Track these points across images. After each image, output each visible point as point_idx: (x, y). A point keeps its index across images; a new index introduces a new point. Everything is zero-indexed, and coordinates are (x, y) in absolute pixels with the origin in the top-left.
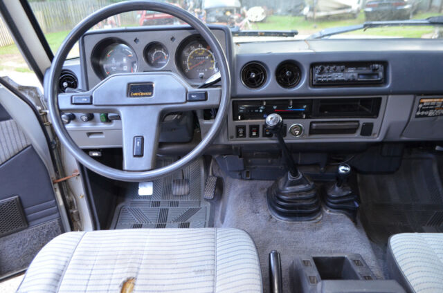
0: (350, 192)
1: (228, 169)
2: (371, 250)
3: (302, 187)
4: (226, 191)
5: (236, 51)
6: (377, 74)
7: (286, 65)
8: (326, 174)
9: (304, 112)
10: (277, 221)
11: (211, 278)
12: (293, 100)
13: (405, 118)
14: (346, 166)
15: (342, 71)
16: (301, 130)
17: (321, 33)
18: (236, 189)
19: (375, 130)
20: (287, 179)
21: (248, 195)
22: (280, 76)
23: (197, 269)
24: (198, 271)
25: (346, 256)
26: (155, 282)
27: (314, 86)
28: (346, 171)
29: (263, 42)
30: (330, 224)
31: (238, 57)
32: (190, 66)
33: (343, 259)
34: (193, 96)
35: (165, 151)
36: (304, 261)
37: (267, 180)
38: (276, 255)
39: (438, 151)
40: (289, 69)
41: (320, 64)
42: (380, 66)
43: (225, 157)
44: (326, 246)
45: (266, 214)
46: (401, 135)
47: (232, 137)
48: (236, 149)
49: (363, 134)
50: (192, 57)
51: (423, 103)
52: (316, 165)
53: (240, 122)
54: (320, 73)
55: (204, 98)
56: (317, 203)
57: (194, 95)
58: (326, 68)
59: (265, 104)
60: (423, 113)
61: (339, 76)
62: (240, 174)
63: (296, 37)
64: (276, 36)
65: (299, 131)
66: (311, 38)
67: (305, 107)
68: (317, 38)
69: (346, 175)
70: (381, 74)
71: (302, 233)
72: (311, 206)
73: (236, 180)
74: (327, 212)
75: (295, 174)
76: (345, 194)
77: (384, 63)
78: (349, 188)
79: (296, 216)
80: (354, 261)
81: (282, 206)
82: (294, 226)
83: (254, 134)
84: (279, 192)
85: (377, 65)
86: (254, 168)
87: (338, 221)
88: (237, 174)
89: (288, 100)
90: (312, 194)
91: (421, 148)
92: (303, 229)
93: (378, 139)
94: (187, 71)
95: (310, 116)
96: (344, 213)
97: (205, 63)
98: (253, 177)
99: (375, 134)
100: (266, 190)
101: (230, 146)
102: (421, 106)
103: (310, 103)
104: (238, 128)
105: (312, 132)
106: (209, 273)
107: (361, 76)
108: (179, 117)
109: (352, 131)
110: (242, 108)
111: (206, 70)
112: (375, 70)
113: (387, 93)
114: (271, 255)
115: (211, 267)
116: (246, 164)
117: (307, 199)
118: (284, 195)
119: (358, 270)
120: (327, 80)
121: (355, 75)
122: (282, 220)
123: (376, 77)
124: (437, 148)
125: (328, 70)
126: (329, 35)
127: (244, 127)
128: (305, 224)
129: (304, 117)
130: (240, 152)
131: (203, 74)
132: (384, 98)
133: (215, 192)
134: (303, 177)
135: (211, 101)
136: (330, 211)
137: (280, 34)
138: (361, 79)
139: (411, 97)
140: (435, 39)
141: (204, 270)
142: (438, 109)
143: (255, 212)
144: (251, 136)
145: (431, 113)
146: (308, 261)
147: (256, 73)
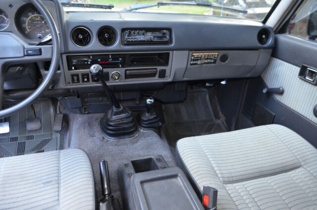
0: (155, 116)
1: (70, 107)
2: (170, 152)
3: (123, 115)
4: (71, 123)
5: (66, 18)
6: (166, 37)
7: (105, 30)
8: (141, 105)
9: (121, 63)
10: (108, 140)
11: (57, 186)
12: (112, 55)
13: (184, 66)
14: (151, 99)
15: (143, 34)
16: (119, 76)
17: (130, 7)
18: (77, 121)
19: (167, 74)
20: (113, 110)
21: (87, 125)
22: (101, 37)
23: (45, 181)
24: (46, 182)
25: (152, 157)
26: (10, 197)
27: (126, 45)
28: (151, 102)
29: (88, 12)
30: (144, 138)
31: (68, 22)
32: (29, 29)
33: (150, 159)
34: (29, 52)
35: (15, 96)
36: (125, 165)
37: (100, 113)
38: (104, 162)
39: (208, 87)
40: (106, 33)
41: (129, 29)
42: (167, 31)
43: (66, 98)
44: (141, 153)
45: (100, 136)
46: (183, 77)
47: (69, 83)
48: (74, 92)
49: (160, 77)
50: (30, 22)
51: (194, 56)
52: (133, 100)
53: (74, 72)
54: (128, 36)
55: (39, 53)
56: (134, 125)
57: (30, 50)
58: (132, 32)
59: (91, 57)
60: (194, 62)
61: (141, 38)
62: (80, 110)
63: (113, 10)
64: (98, 8)
65: (117, 76)
66: (124, 11)
67: (120, 59)
68: (128, 11)
69: (152, 105)
70: (168, 37)
71: (126, 146)
72: (130, 128)
73: (77, 115)
74: (142, 130)
75: (118, 107)
76: (152, 117)
77: (170, 30)
78: (155, 113)
79: (120, 136)
80: (157, 159)
81: (111, 130)
82: (120, 142)
83: (86, 80)
84: (108, 120)
85: (165, 31)
86: (90, 105)
87: (149, 136)
88: (78, 110)
89: (108, 55)
90: (130, 119)
91: (198, 85)
92: (126, 144)
93: (170, 80)
94: (27, 32)
95: (125, 66)
96: (152, 130)
97: (41, 26)
98: (89, 112)
99: (167, 76)
100: (99, 120)
101: (69, 90)
102: (193, 58)
103: (124, 56)
104: (73, 76)
105: (127, 76)
106: (55, 182)
107: (155, 38)
108: (21, 69)
109: (153, 75)
110: (75, 62)
111: (43, 32)
112: (164, 34)
113: (173, 50)
114: (101, 163)
115: (57, 178)
116: (83, 102)
117: (127, 123)
118: (112, 121)
119: (159, 164)
120: (134, 40)
121: (152, 37)
122: (112, 140)
123: (165, 38)
124: (207, 84)
125: (134, 33)
126: (136, 9)
127: (77, 75)
128: (127, 140)
129: (120, 66)
130: (78, 93)
131: (41, 35)
132: (171, 52)
133: (62, 125)
134: (124, 108)
135: (45, 55)
136: (144, 130)
137: (101, 7)
138: (156, 40)
139: (187, 52)
140: (210, 16)
141: (51, 181)
142: (203, 59)
143: (93, 136)
144: (83, 81)
145: (199, 62)
146: (128, 164)
147: (83, 35)
